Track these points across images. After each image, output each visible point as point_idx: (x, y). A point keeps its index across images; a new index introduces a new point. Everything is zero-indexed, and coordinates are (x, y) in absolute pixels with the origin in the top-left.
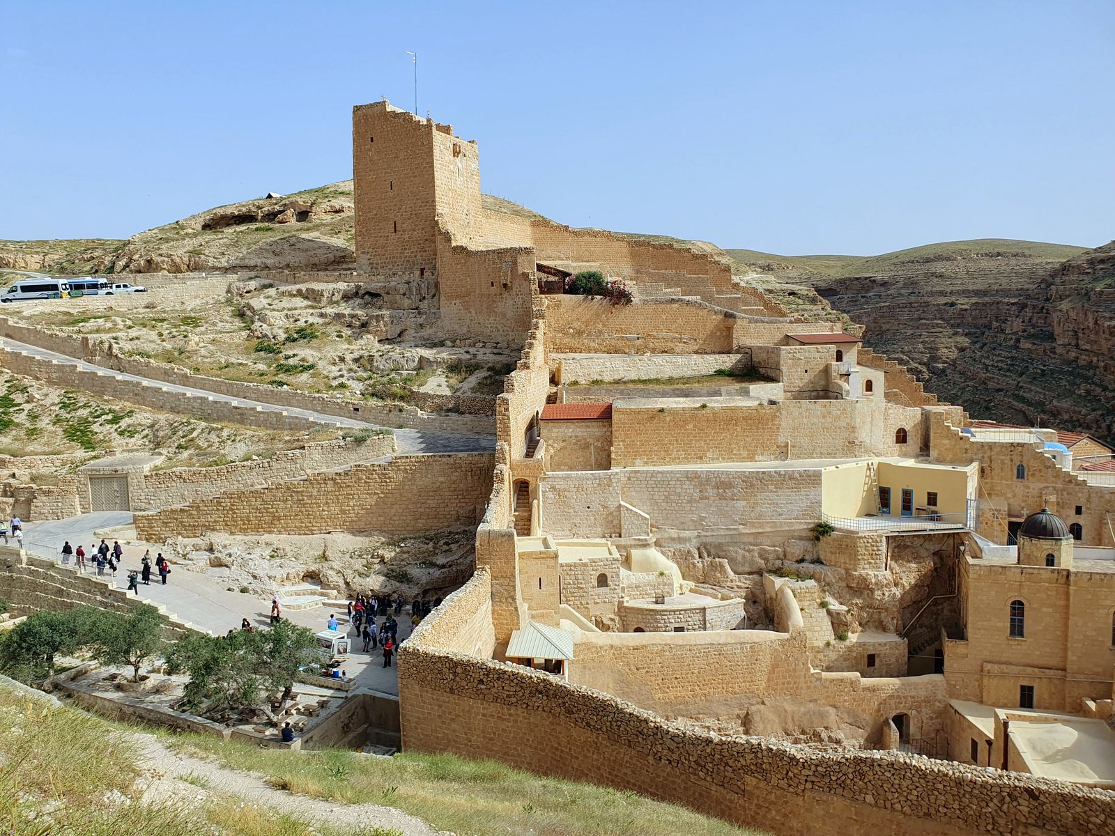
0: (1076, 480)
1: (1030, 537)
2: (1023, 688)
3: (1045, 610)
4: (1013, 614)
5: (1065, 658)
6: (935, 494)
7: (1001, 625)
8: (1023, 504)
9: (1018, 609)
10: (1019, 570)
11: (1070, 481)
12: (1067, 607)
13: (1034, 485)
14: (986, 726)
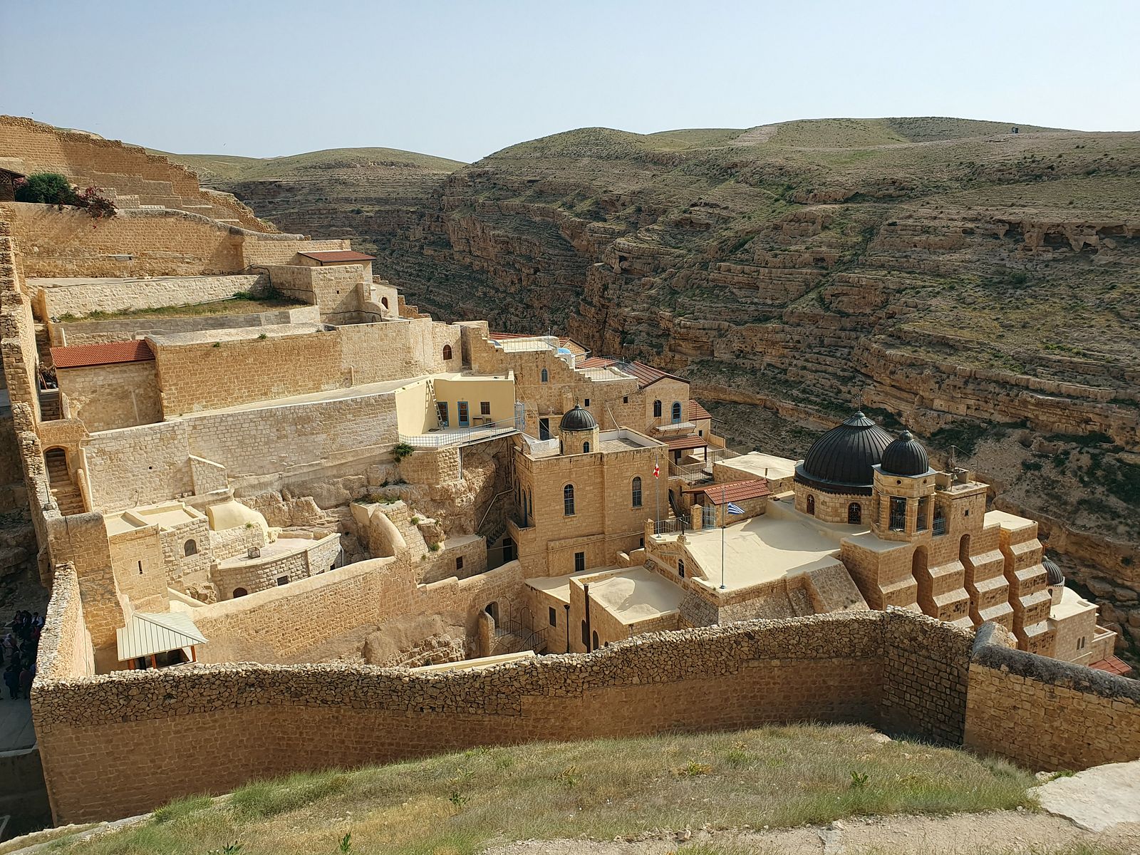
0: (584, 378)
1: (571, 431)
2: (577, 555)
3: (587, 488)
4: (566, 497)
5: (603, 523)
6: (488, 404)
7: (559, 507)
8: (548, 403)
9: (569, 490)
10: (568, 460)
11: (580, 380)
12: (602, 483)
13: (555, 386)
14: (562, 593)
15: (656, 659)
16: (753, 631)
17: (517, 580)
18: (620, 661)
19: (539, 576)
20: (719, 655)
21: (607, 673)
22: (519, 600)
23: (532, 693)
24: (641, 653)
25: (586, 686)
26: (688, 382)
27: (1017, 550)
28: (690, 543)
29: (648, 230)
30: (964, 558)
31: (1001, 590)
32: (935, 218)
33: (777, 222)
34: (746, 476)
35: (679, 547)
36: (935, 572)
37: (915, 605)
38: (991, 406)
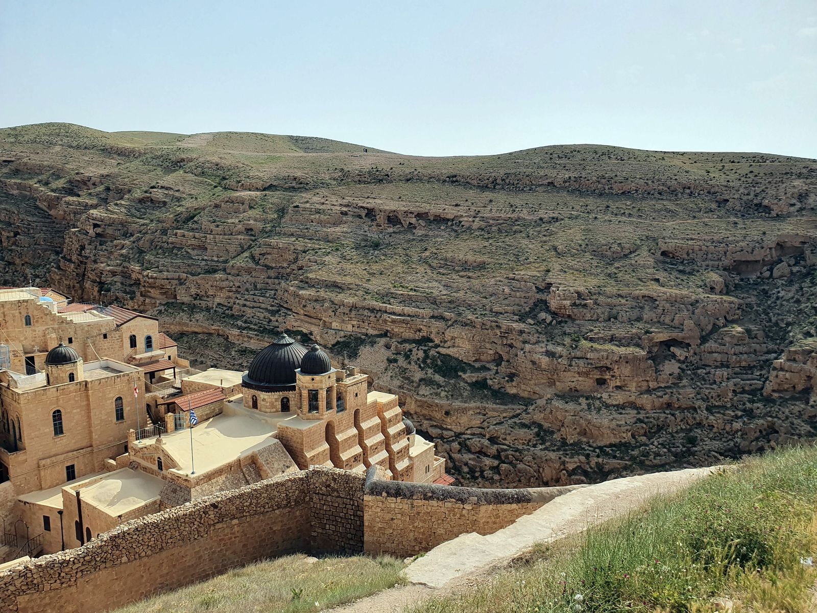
0: (66, 320)
1: (56, 365)
2: (68, 468)
3: (75, 411)
4: (54, 421)
5: (91, 438)
7: (48, 430)
8: (33, 344)
9: (57, 416)
10: (55, 389)
11: (62, 322)
12: (88, 405)
13: (39, 329)
14: (55, 502)
15: (141, 538)
16: (217, 502)
17: (10, 498)
18: (109, 547)
19: (32, 491)
20: (192, 525)
21: (98, 559)
22: (12, 515)
23: (28, 592)
24: (128, 537)
25: (79, 574)
26: (157, 320)
27: (388, 415)
28: (165, 444)
29: (116, 205)
30: (357, 425)
31: (381, 443)
32: (323, 204)
33: (217, 202)
34: (206, 387)
35: (156, 448)
36: (340, 437)
37: (329, 462)
38: (367, 324)
